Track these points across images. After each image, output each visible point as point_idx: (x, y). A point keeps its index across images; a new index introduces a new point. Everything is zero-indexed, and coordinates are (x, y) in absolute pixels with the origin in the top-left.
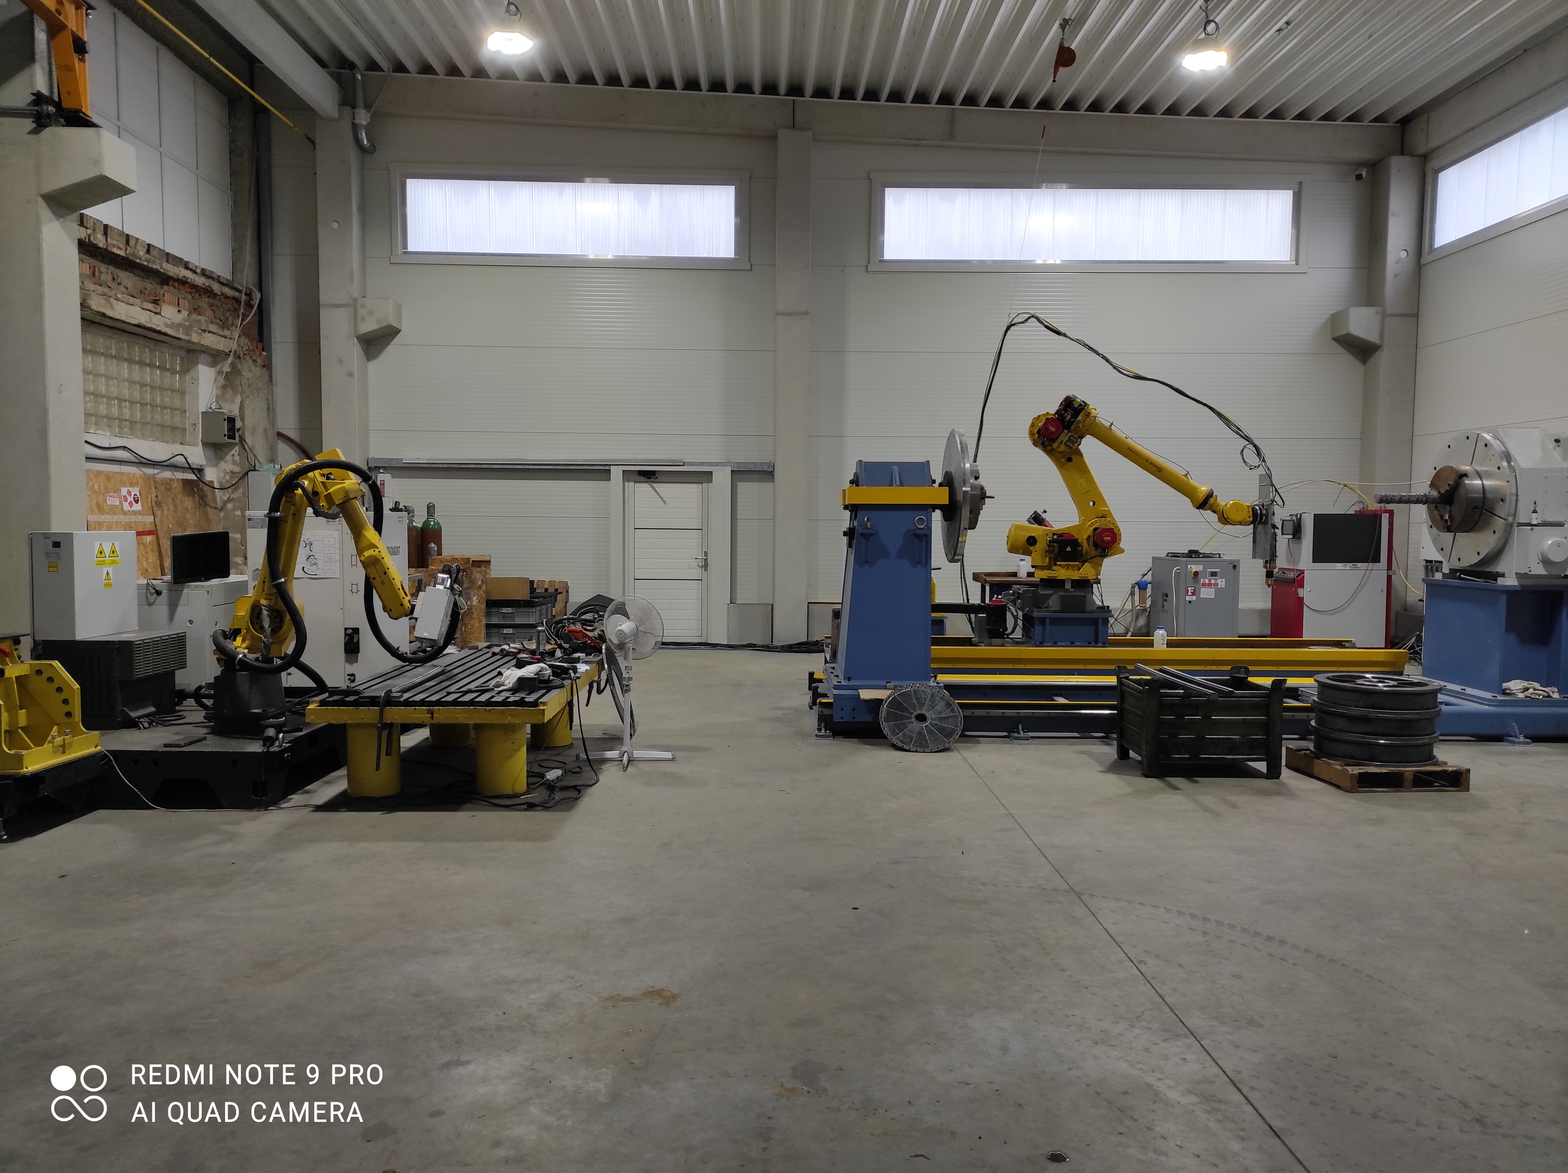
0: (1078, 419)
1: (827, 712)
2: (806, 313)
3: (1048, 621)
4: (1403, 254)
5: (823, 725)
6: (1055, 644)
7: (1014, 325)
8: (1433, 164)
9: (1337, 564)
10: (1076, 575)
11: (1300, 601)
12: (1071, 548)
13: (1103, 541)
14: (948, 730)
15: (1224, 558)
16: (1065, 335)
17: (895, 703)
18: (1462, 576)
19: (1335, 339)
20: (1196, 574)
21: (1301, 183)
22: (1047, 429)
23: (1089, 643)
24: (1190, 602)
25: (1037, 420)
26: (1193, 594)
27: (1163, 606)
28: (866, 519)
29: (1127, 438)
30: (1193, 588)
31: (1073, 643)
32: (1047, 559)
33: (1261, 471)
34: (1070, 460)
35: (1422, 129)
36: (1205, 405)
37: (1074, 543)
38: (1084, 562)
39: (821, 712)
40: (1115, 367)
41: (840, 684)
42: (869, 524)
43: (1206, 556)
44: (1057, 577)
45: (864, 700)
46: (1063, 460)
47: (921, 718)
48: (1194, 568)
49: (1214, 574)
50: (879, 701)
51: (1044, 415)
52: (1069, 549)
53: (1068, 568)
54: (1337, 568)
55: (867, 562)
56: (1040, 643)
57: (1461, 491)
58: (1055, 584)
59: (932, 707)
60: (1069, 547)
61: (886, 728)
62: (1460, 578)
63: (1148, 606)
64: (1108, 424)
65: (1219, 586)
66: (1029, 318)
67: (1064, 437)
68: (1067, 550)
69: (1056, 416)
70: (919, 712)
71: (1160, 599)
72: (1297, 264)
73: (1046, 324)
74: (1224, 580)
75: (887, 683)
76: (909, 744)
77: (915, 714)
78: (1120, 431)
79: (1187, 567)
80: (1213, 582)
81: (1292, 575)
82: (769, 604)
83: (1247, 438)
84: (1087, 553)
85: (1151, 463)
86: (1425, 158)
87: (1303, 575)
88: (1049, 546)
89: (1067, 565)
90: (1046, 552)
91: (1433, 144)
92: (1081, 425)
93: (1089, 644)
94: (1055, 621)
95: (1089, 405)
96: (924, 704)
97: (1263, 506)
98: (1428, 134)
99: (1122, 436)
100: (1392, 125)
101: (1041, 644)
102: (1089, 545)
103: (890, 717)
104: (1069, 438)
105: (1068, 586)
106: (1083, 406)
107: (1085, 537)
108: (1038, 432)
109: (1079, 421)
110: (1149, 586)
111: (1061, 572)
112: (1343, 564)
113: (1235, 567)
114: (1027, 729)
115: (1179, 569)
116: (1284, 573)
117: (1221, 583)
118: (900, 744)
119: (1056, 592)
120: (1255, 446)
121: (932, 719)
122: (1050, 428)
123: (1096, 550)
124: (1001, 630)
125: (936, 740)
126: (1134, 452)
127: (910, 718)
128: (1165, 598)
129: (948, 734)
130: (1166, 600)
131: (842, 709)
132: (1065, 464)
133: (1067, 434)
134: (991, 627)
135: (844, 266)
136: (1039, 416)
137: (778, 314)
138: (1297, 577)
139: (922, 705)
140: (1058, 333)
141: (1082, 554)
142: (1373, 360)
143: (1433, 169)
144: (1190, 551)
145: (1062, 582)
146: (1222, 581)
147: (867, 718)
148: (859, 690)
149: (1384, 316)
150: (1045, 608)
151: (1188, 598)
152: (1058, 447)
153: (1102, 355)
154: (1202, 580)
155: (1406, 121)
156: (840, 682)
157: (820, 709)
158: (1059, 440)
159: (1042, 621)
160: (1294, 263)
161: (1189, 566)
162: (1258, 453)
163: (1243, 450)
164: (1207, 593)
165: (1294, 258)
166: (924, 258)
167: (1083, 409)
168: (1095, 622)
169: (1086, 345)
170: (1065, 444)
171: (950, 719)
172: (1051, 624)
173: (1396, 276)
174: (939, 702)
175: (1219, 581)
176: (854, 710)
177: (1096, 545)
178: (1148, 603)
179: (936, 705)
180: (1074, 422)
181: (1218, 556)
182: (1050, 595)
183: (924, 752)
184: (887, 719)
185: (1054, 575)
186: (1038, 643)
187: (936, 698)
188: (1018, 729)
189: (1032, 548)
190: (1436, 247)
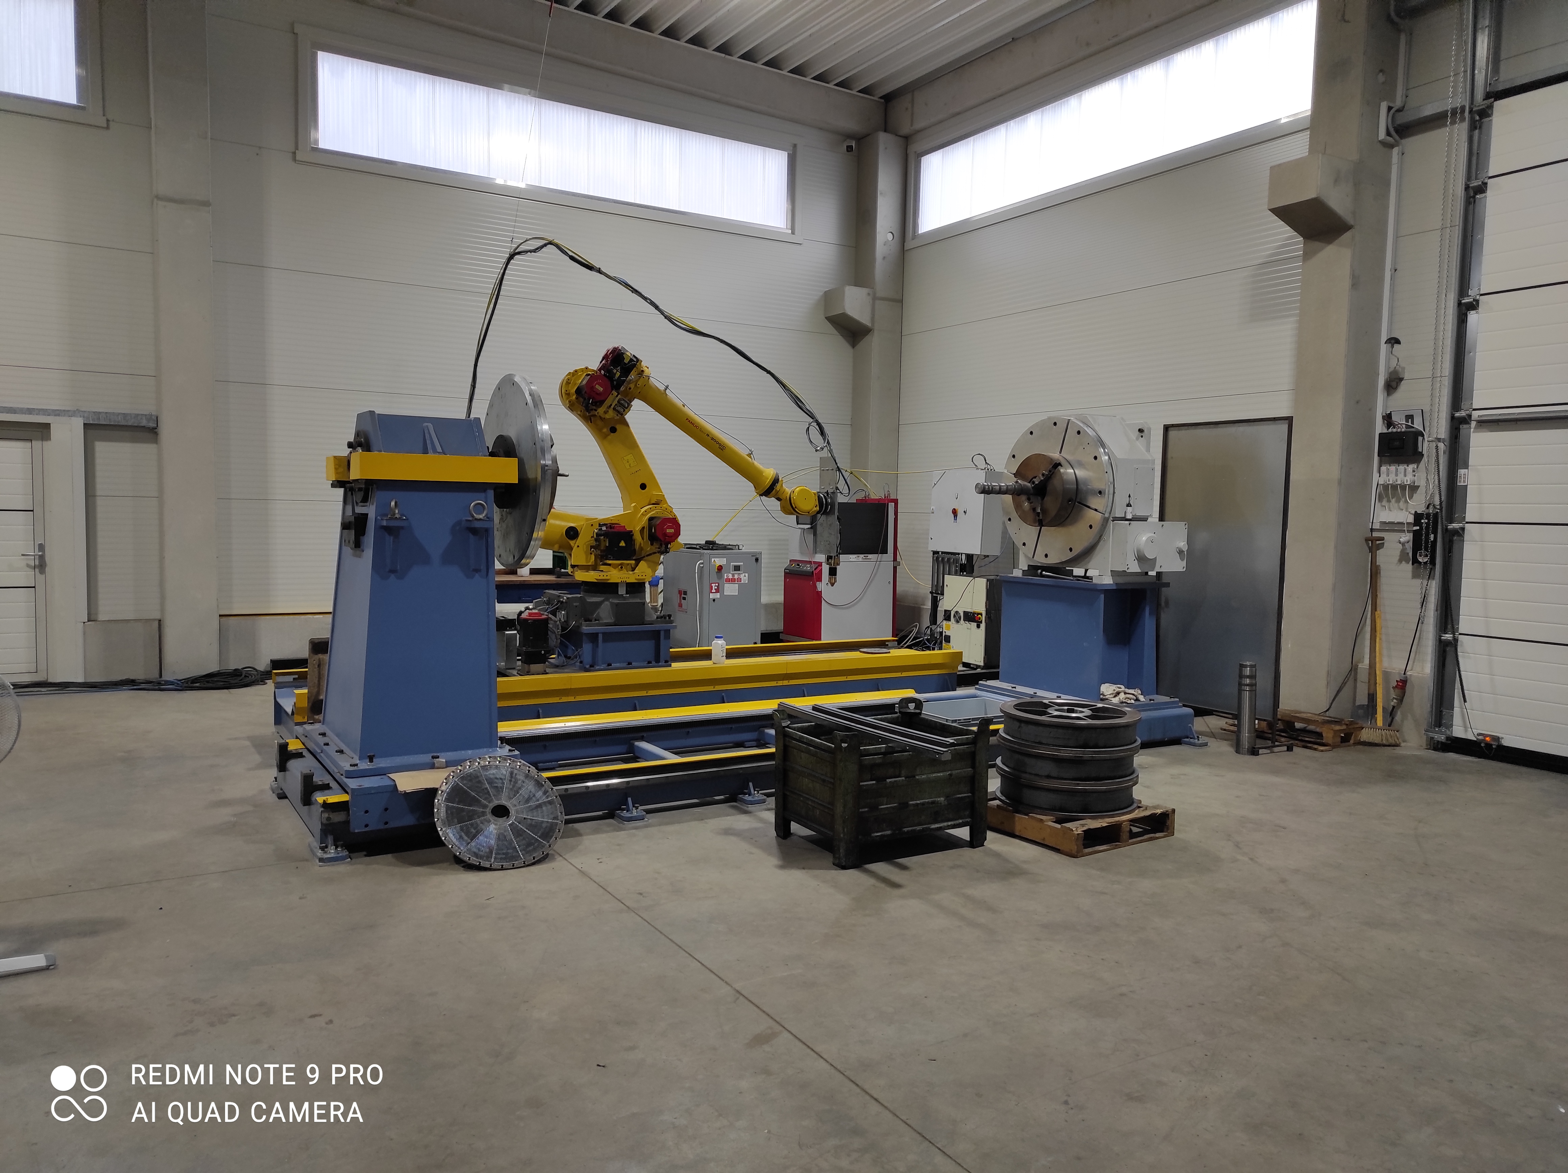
0: (629, 377)
1: (338, 817)
2: (206, 204)
3: (600, 637)
4: (890, 237)
5: (330, 839)
6: (609, 666)
7: (519, 253)
8: (914, 148)
9: (851, 556)
10: (632, 578)
11: (819, 594)
12: (625, 543)
13: (665, 534)
14: (544, 825)
15: (744, 550)
16: (599, 271)
17: (457, 794)
18: (1044, 572)
19: (830, 319)
20: (720, 568)
21: (795, 146)
22: (593, 387)
23: (649, 662)
24: (714, 600)
25: (573, 376)
26: (717, 591)
27: (680, 605)
28: (393, 504)
29: (684, 406)
30: (717, 585)
31: (630, 664)
32: (593, 557)
33: (825, 453)
34: (613, 430)
35: (907, 109)
36: (769, 372)
37: (628, 536)
38: (638, 561)
39: (328, 819)
40: (666, 317)
41: (355, 768)
42: (397, 511)
43: (725, 547)
44: (608, 580)
45: (406, 794)
46: (605, 430)
47: (501, 812)
48: (718, 561)
49: (737, 568)
50: (432, 793)
51: (582, 370)
52: (622, 544)
53: (622, 568)
54: (851, 560)
55: (393, 571)
56: (591, 666)
57: (1056, 482)
58: (607, 588)
59: (515, 791)
60: (623, 542)
61: (448, 834)
62: (1042, 576)
63: (660, 604)
64: (662, 388)
65: (742, 582)
66: (545, 245)
67: (613, 399)
68: (621, 545)
69: (603, 372)
70: (496, 802)
71: (676, 599)
72: (793, 233)
73: (571, 254)
74: (747, 575)
75: (433, 757)
76: (488, 857)
77: (491, 805)
78: (677, 396)
79: (710, 561)
80: (736, 577)
81: (808, 568)
82: (155, 620)
83: (811, 416)
84: (641, 549)
85: (712, 439)
86: (907, 140)
87: (820, 568)
88: (596, 540)
89: (621, 564)
90: (592, 547)
91: (918, 125)
92: (632, 386)
93: (649, 664)
94: (609, 637)
95: (642, 361)
96: (502, 788)
97: (827, 493)
98: (912, 114)
99: (679, 403)
100: (877, 99)
101: (591, 668)
102: (643, 539)
103: (454, 817)
104: (618, 402)
105: (622, 591)
106: (634, 363)
107: (638, 528)
108: (579, 391)
109: (630, 380)
110: (661, 581)
111: (614, 574)
112: (856, 556)
113: (757, 560)
114: (637, 802)
115: (702, 563)
116: (798, 565)
117: (744, 577)
118: (474, 861)
119: (607, 599)
120: (819, 424)
121: (517, 812)
122: (597, 386)
123: (652, 544)
124: (543, 652)
125: (529, 845)
126: (693, 424)
127: (484, 814)
128: (683, 596)
129: (548, 833)
130: (684, 599)
131: (367, 812)
132: (609, 435)
133: (617, 396)
134: (530, 649)
135: (260, 148)
136: (576, 371)
137: (158, 197)
138: (815, 569)
139: (499, 790)
140: (590, 267)
141: (635, 550)
142: (862, 344)
143: (915, 152)
144: (707, 542)
145: (615, 586)
146: (745, 576)
147: (409, 820)
148: (392, 776)
149: (875, 298)
150: (596, 620)
151: (712, 596)
152: (606, 412)
153: (650, 300)
154: (725, 575)
155: (888, 98)
156: (356, 765)
157: (326, 815)
158: (608, 402)
159: (593, 637)
160: (790, 231)
161: (713, 560)
162: (822, 432)
163: (808, 428)
164: (730, 590)
165: (789, 227)
166: (375, 155)
167: (635, 365)
168: (655, 636)
169: (627, 285)
170: (614, 409)
171: (544, 808)
172: (604, 641)
173: (884, 258)
174: (523, 782)
175: (742, 576)
176: (386, 809)
177: (653, 538)
178: (661, 600)
179: (520, 788)
180: (624, 381)
181: (737, 547)
182: (600, 603)
183: (514, 868)
184: (449, 822)
185: (605, 578)
186: (588, 666)
187: (518, 777)
188: (626, 804)
189: (572, 543)
190: (920, 233)
